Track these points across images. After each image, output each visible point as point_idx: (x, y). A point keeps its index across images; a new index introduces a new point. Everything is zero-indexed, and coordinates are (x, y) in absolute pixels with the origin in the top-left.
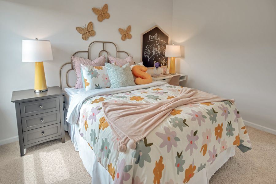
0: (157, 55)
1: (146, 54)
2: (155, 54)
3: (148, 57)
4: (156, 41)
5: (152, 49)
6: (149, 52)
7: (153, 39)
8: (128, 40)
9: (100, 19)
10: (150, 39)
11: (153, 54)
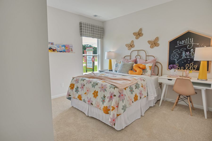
0: (189, 58)
1: (173, 58)
2: (185, 57)
3: (176, 60)
4: (187, 45)
5: (182, 53)
6: (177, 56)
7: (182, 44)
8: (155, 48)
9: (137, 38)
10: (178, 45)
11: (183, 58)
